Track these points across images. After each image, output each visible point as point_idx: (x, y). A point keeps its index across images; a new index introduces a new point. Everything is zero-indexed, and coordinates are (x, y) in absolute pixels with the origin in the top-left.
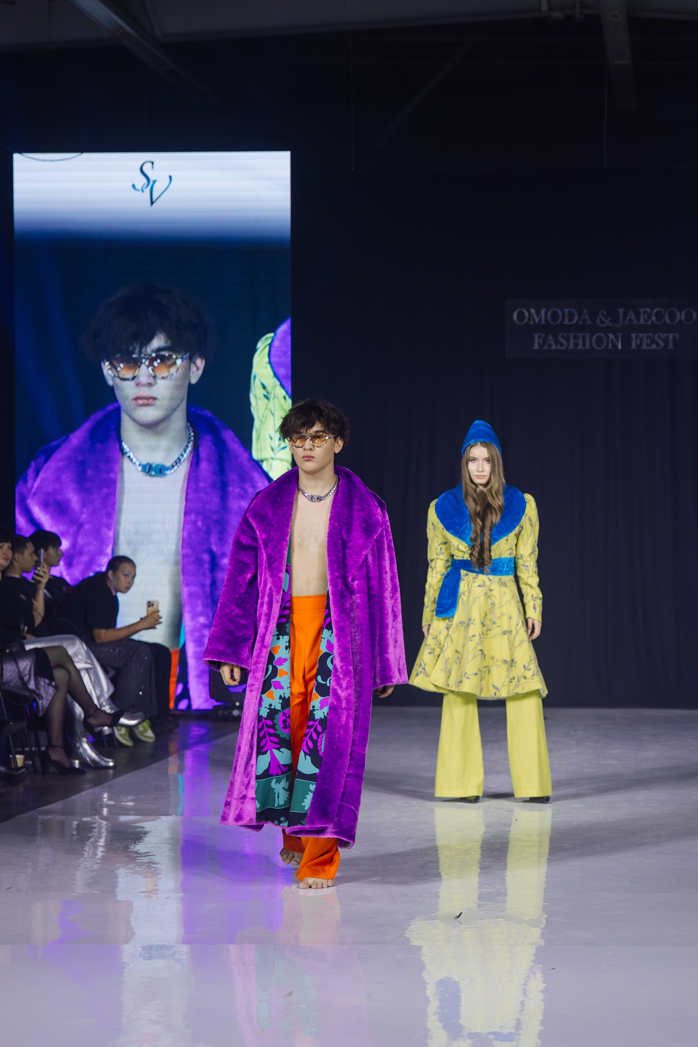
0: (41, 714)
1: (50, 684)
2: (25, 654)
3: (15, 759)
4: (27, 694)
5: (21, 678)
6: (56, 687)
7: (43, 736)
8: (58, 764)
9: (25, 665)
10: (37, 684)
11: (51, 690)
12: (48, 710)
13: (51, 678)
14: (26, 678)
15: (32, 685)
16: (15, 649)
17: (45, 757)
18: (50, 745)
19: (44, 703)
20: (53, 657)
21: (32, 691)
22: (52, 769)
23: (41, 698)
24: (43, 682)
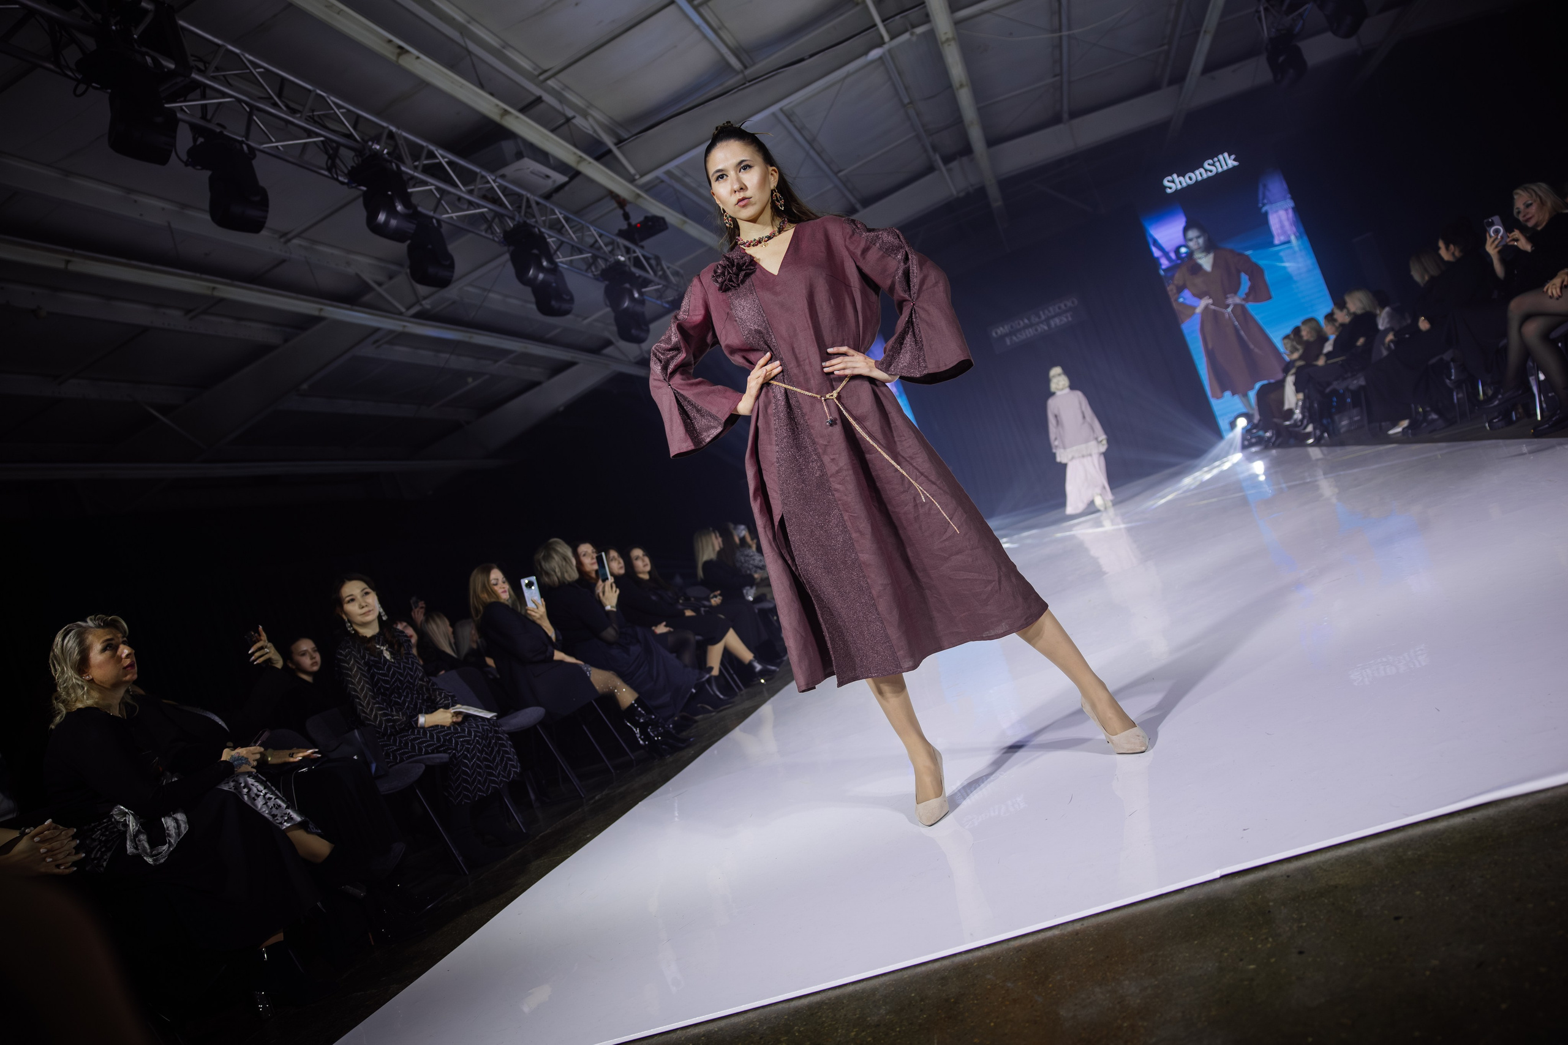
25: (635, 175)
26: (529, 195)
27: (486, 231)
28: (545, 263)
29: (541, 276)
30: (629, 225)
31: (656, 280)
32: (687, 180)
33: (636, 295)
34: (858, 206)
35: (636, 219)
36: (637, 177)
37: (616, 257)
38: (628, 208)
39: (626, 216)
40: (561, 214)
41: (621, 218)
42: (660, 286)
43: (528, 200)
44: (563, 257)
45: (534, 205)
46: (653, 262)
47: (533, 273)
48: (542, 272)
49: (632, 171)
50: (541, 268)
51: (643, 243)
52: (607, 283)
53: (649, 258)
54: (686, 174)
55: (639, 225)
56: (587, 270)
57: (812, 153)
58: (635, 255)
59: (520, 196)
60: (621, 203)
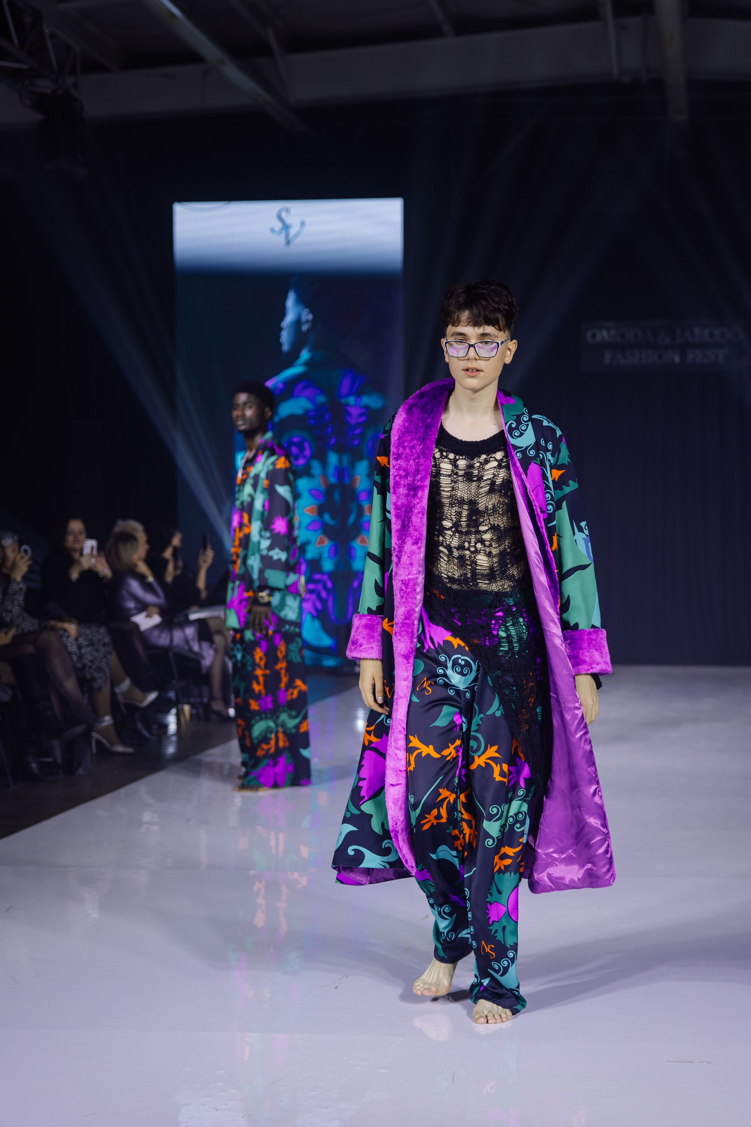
0: (204, 671)
1: (211, 646)
2: (188, 623)
3: (183, 710)
4: (192, 655)
5: (187, 641)
6: (216, 650)
7: (205, 690)
8: (218, 714)
9: (190, 631)
10: (200, 647)
11: (211, 652)
12: (210, 669)
13: (211, 642)
14: (192, 643)
15: (196, 648)
16: (182, 619)
17: (207, 708)
18: (212, 698)
19: (207, 662)
20: (213, 625)
21: (196, 654)
22: (214, 717)
23: (203, 658)
24: (205, 645)
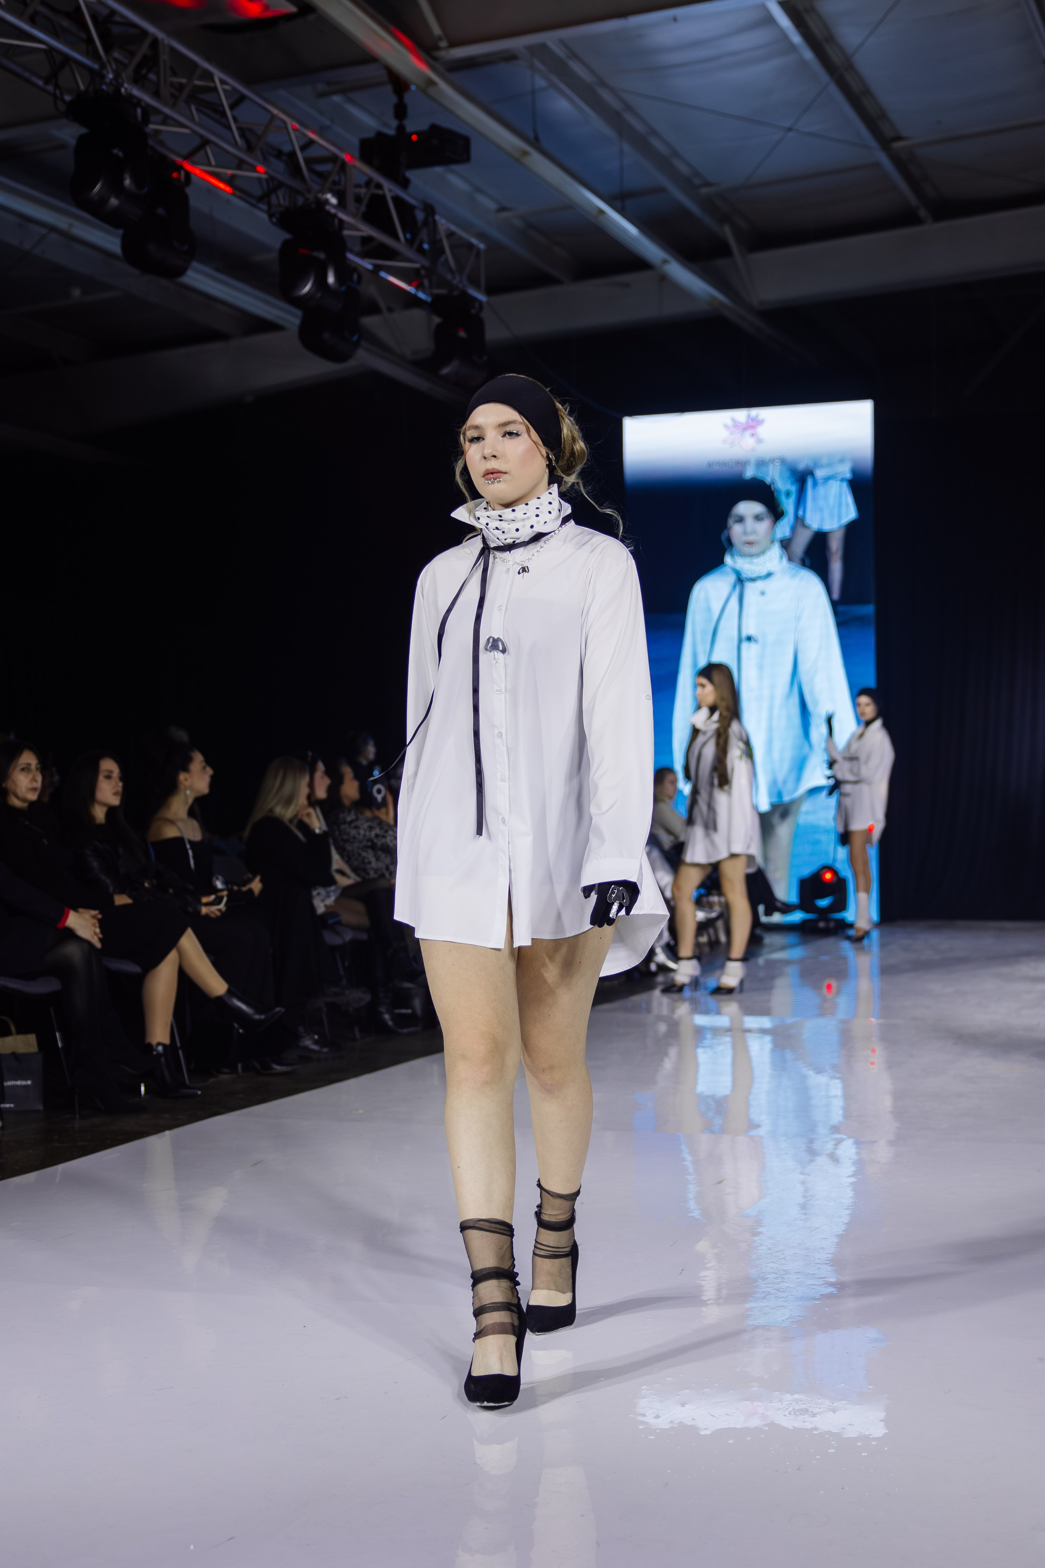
25: (440, 39)
26: (161, 35)
27: (47, 82)
28: (127, 182)
29: (114, 202)
30: (401, 129)
31: (409, 253)
32: (576, 67)
33: (331, 279)
34: (923, 213)
35: (415, 124)
36: (443, 44)
37: (320, 195)
38: (408, 98)
39: (401, 111)
40: (223, 82)
41: (390, 112)
42: (417, 266)
43: (155, 43)
44: (217, 166)
45: (164, 57)
46: (420, 216)
47: (101, 189)
48: (117, 197)
49: (437, 30)
50: (116, 187)
51: (409, 174)
52: (286, 236)
53: (412, 208)
54: (574, 56)
55: (414, 138)
56: (260, 199)
57: (834, 90)
58: (380, 192)
59: (144, 33)
60: (399, 84)
